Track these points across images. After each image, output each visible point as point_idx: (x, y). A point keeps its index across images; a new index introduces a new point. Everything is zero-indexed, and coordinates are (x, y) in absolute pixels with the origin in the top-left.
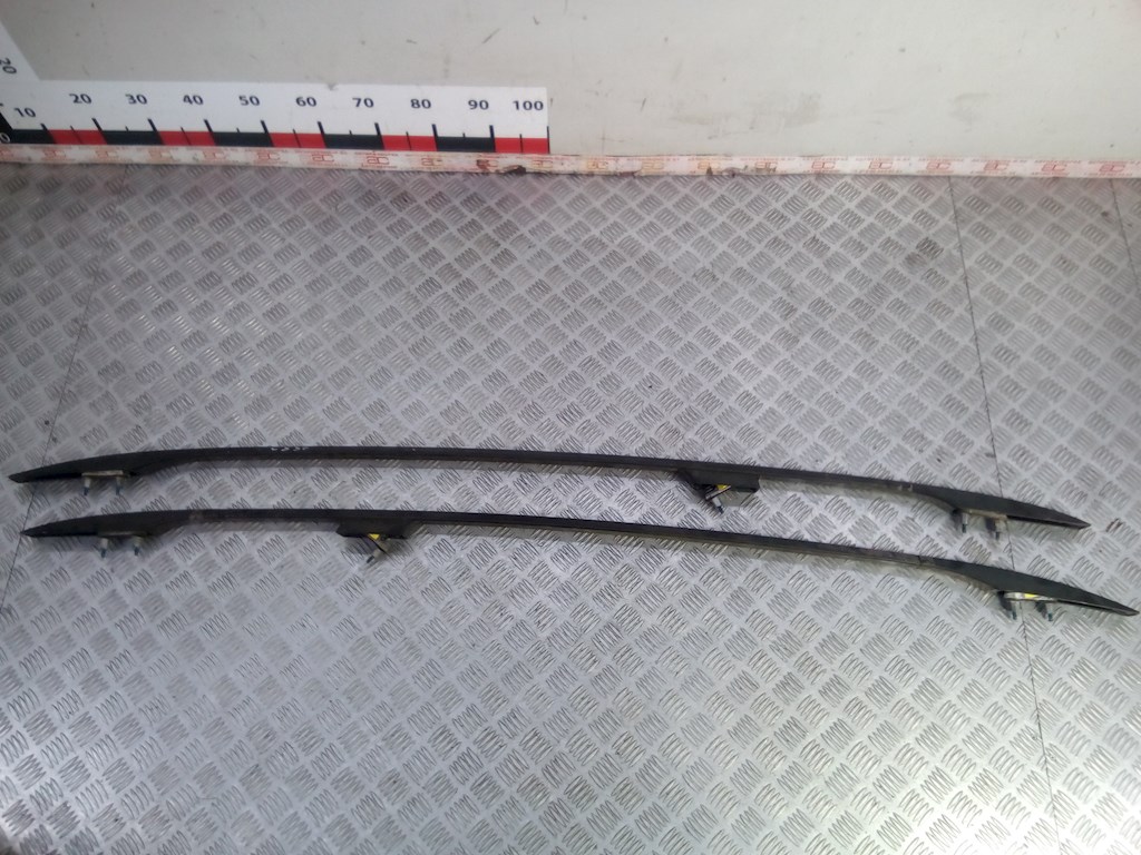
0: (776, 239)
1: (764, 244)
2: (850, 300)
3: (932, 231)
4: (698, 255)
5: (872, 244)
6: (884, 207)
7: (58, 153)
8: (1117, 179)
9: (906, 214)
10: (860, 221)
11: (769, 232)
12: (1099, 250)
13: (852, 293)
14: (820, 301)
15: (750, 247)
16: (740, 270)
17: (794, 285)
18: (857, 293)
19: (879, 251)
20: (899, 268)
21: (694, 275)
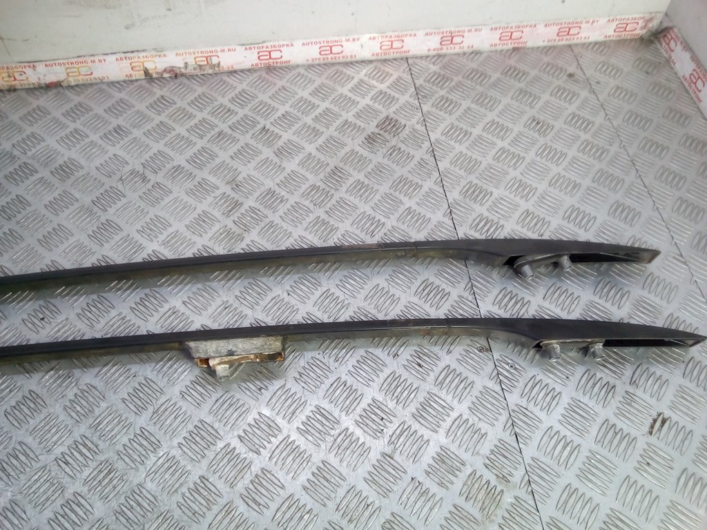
0: (220, 134)
1: (206, 139)
2: (304, 187)
3: (393, 109)
4: (127, 158)
5: (328, 128)
6: (340, 92)
8: (576, 45)
9: (363, 96)
10: (314, 106)
11: (213, 127)
12: (572, 108)
13: (307, 180)
14: (270, 192)
15: (190, 143)
16: (178, 168)
17: (240, 178)
18: (312, 179)
19: (336, 134)
20: (358, 149)
21: (121, 179)
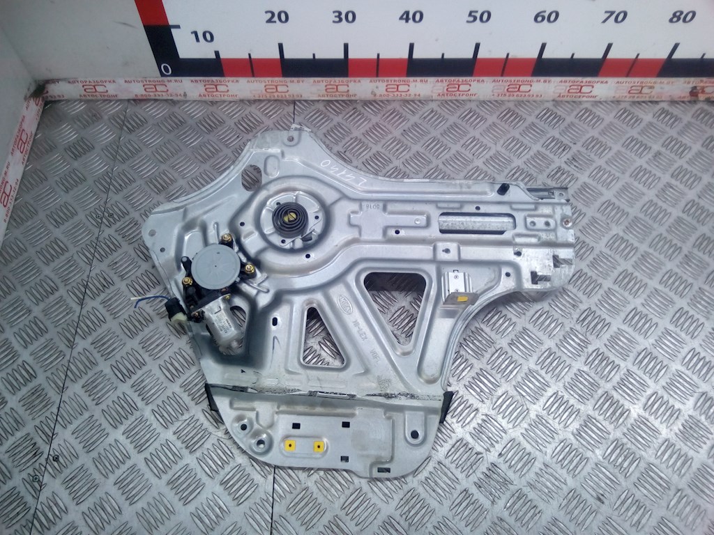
7: (221, 88)
